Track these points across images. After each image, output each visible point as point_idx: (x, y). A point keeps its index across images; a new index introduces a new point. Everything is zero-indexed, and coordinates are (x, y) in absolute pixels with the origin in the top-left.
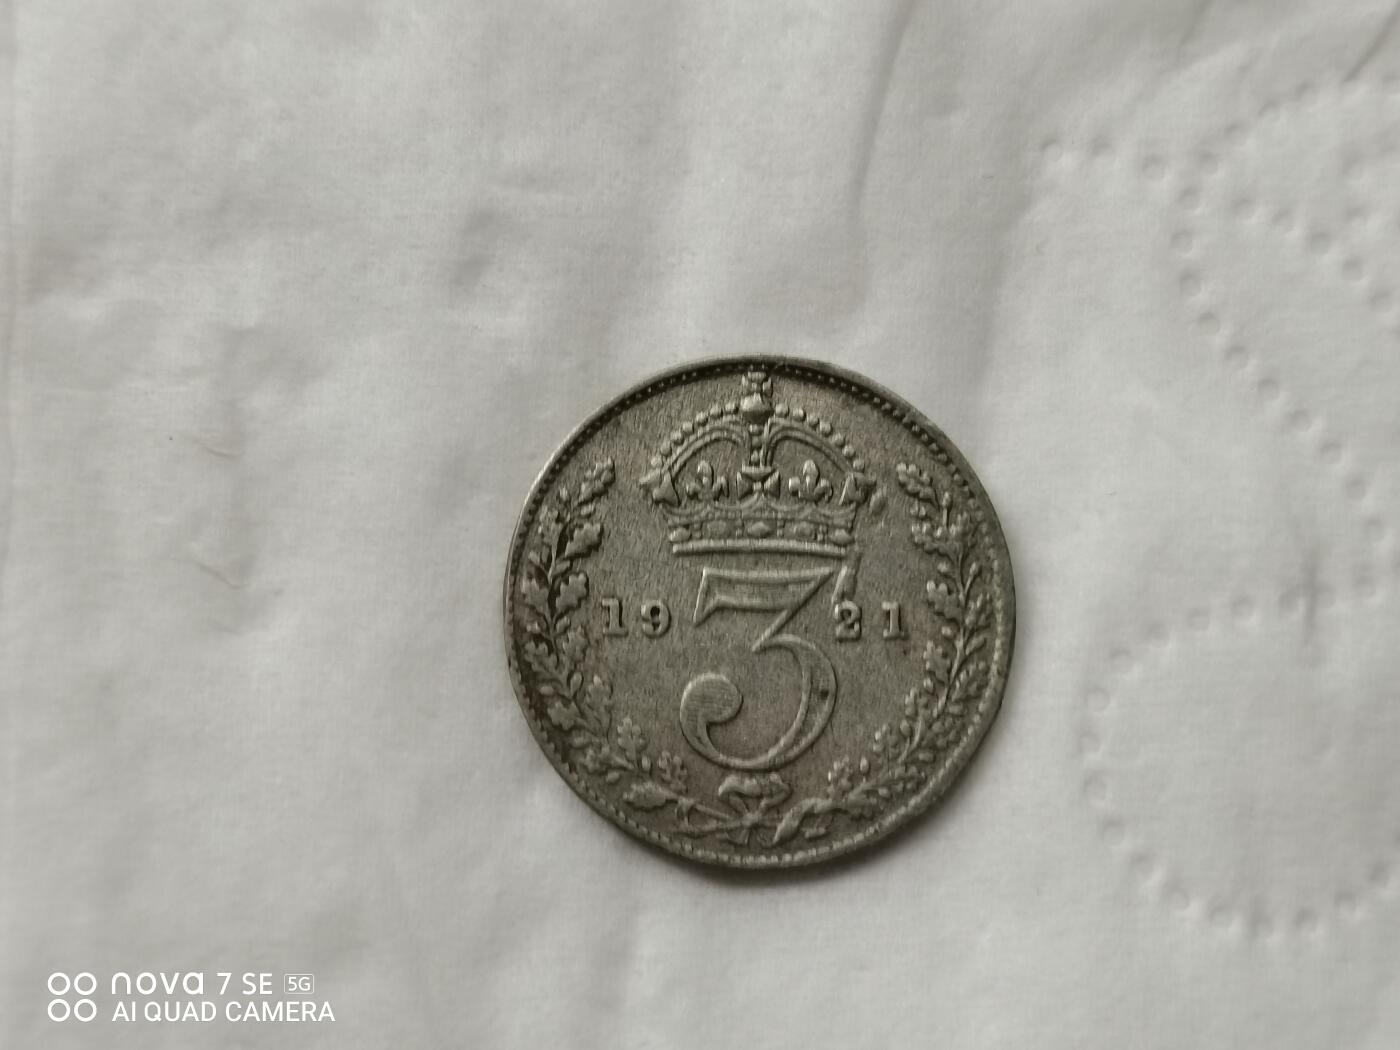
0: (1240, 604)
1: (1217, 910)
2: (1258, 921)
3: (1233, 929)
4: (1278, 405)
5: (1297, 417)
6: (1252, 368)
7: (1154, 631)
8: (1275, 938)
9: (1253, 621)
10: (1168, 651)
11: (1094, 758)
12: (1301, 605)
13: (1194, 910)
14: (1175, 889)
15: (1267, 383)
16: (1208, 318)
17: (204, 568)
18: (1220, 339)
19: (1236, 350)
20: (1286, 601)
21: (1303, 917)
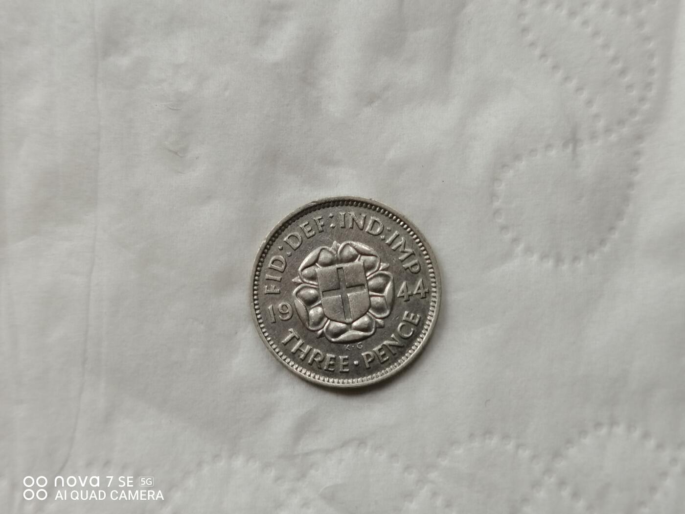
0: (549, 146)
1: (544, 257)
2: (559, 260)
3: (550, 264)
4: (559, 75)
5: (567, 79)
6: (549, 62)
7: (517, 157)
8: (565, 267)
9: (553, 153)
10: (522, 165)
11: (497, 204)
12: (571, 146)
13: (535, 258)
14: (528, 250)
15: (555, 67)
16: (532, 44)
17: (170, 151)
18: (537, 52)
19: (543, 56)
20: (565, 145)
21: (575, 259)
